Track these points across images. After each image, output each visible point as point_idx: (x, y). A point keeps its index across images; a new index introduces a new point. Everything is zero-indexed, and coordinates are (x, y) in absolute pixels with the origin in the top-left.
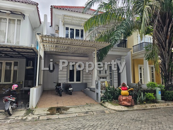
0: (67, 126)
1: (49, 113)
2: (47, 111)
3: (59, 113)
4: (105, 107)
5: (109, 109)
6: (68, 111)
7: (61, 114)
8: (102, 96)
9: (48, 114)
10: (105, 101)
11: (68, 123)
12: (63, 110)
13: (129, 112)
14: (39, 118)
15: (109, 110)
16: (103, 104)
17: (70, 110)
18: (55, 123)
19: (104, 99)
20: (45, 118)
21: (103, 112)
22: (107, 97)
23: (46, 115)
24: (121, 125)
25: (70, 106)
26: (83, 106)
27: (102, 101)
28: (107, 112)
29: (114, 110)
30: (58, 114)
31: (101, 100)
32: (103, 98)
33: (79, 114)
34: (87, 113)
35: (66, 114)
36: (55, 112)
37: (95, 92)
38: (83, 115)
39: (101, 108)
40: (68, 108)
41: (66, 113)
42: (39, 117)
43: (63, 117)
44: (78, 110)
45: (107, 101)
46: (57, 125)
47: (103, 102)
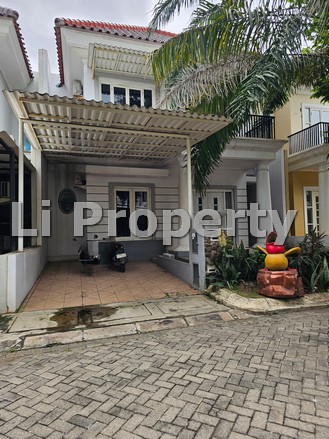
0: (107, 365)
1: (55, 324)
2: (51, 319)
3: (84, 326)
4: (219, 302)
5: (232, 308)
6: (113, 317)
7: (90, 326)
8: (208, 272)
9: (50, 330)
10: (220, 285)
11: (110, 356)
12: (97, 315)
13: (291, 316)
14: (22, 343)
15: (231, 311)
16: (213, 294)
17: (119, 314)
18: (69, 358)
19: (215, 281)
20: (42, 341)
21: (215, 317)
22: (225, 275)
23: (45, 331)
24: (276, 356)
25: (120, 304)
26: (157, 303)
27: (211, 286)
28: (227, 316)
29: (247, 311)
30: (82, 329)
31: (208, 283)
32: (211, 278)
33: (143, 327)
34: (167, 321)
35: (105, 326)
36: (73, 322)
37: (188, 261)
38: (156, 328)
39: (209, 306)
40: (114, 310)
41: (106, 324)
42: (23, 339)
43: (96, 337)
44: (141, 314)
45: (226, 286)
46: (74, 365)
47: (215, 289)
